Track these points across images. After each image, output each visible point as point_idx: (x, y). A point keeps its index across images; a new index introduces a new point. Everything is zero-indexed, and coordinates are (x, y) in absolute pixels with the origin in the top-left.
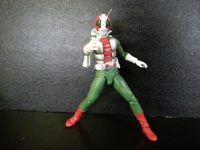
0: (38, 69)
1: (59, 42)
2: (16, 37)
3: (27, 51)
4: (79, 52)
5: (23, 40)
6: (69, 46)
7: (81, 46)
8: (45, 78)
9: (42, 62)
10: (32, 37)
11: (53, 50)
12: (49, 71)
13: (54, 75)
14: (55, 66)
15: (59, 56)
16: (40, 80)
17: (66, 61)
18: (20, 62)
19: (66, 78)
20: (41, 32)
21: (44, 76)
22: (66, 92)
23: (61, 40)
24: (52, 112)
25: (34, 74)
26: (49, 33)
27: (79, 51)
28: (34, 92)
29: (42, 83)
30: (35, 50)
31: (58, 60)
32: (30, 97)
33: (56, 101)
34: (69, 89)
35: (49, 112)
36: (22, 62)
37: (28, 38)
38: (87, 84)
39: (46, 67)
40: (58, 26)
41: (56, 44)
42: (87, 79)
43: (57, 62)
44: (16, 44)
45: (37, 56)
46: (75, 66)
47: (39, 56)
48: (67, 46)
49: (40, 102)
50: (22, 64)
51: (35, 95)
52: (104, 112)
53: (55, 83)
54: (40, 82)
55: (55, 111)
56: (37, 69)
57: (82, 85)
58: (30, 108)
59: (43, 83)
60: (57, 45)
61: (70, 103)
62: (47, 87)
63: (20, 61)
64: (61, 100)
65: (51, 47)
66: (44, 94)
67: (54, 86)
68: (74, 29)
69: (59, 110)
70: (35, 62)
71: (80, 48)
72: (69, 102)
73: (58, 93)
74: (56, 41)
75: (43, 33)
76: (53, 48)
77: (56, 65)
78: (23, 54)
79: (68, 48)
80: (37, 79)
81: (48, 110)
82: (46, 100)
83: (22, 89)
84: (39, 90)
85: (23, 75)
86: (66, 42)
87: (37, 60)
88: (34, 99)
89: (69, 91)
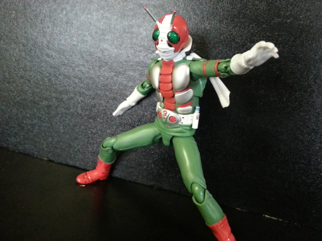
0: (46, 79)
1: (91, 36)
2: (16, 10)
3: (32, 42)
4: (126, 61)
5: (27, 20)
6: (109, 47)
7: (132, 51)
8: (55, 97)
9: (55, 68)
10: (45, 17)
11: (78, 48)
12: (65, 86)
13: (72, 95)
14: (78, 80)
15: (87, 62)
16: (46, 99)
17: (98, 73)
18: (16, 60)
19: (94, 106)
20: (62, 10)
21: (54, 95)
22: (89, 132)
23: (96, 33)
24: (59, 163)
25: (37, 88)
26: (76, 14)
27: (127, 59)
28: (32, 121)
29: (49, 107)
30: (46, 42)
31: (84, 70)
32: (23, 128)
33: (70, 144)
34: (96, 128)
35: (52, 161)
36: (19, 60)
37: (37, 18)
38: (130, 125)
39: (61, 78)
40: (96, 5)
41: (85, 38)
42: (132, 115)
43: (83, 73)
44: (14, 24)
45: (47, 55)
46: (114, 88)
47: (52, 56)
48: (105, 47)
49: (40, 141)
50: (18, 64)
51: (33, 126)
52: (152, 183)
53: (71, 111)
54: (45, 103)
55: (64, 163)
56: (43, 79)
57: (121, 125)
58: (21, 148)
59: (51, 106)
60: (86, 41)
61: (94, 153)
62: (57, 116)
63: (15, 57)
64: (78, 145)
65: (75, 43)
66: (49, 127)
67: (69, 117)
68: (125, 15)
69: (71, 163)
70: (43, 64)
71: (130, 55)
72: (91, 152)
73: (74, 130)
74: (87, 33)
75: (66, 14)
76: (79, 44)
77: (80, 79)
78: (23, 45)
79: (107, 50)
80: (40, 97)
81: (52, 158)
82: (50, 139)
83: (11, 111)
84: (41, 118)
85: (17, 85)
86: (106, 38)
87: (46, 62)
88: (30, 134)
89: (94, 131)
